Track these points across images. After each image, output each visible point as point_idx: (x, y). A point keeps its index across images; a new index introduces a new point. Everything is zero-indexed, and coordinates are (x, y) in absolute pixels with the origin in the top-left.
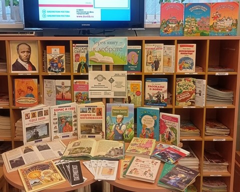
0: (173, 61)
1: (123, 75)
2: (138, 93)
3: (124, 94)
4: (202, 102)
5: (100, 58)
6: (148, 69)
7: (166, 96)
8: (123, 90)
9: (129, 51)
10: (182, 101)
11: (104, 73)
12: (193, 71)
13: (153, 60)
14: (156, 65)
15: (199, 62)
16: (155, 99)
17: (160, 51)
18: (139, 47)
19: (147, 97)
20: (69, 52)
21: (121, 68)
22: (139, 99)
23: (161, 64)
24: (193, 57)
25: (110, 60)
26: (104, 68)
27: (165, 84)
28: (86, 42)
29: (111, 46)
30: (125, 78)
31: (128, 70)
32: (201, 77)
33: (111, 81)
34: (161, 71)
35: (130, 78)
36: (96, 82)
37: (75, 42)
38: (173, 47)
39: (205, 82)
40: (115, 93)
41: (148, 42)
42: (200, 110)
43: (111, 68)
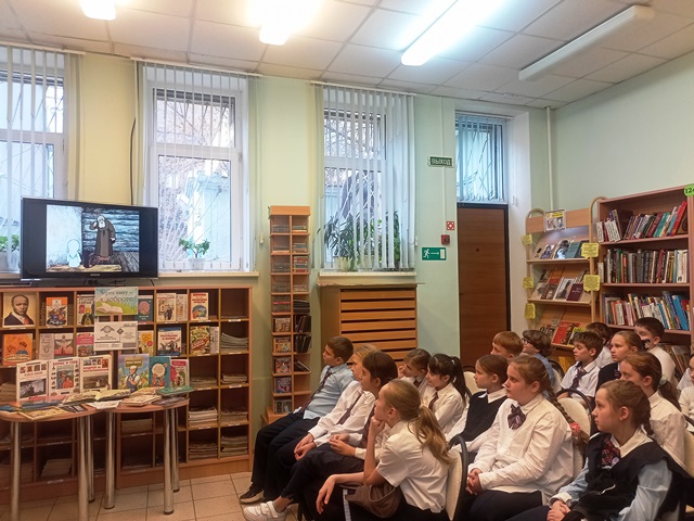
0: (185, 309)
1: (133, 325)
2: (149, 344)
3: (134, 344)
4: (216, 350)
5: (107, 308)
6: (160, 319)
7: (179, 345)
8: (133, 340)
9: (140, 301)
10: (197, 349)
11: (112, 324)
12: (206, 319)
13: (166, 309)
14: (169, 314)
15: (213, 310)
16: (168, 348)
17: (173, 300)
18: (151, 297)
19: (160, 347)
20: (73, 303)
21: (132, 318)
22: (151, 349)
23: (174, 312)
24: (206, 305)
25: (119, 310)
26: (112, 318)
27: (178, 333)
28: (93, 292)
29: (120, 296)
30: (135, 329)
31: (139, 320)
32: (216, 324)
33: (120, 332)
34: (173, 320)
35: (141, 328)
36: (103, 334)
37: (79, 293)
38: (186, 296)
39: (218, 329)
40: (125, 345)
41: (159, 291)
42: (216, 357)
43: (120, 318)
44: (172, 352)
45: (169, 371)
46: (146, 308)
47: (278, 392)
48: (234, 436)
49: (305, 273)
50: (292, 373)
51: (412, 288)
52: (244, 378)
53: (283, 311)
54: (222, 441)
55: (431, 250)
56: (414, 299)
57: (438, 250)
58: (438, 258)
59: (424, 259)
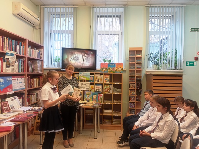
0: (103, 79)
1: (88, 83)
2: (93, 89)
3: (89, 89)
4: (111, 92)
5: (82, 78)
6: (96, 82)
7: (101, 90)
8: (88, 88)
9: (90, 76)
10: (106, 91)
12: (109, 83)
13: (97, 79)
14: (98, 81)
15: (111, 80)
16: (98, 91)
17: (99, 77)
18: (93, 75)
19: (96, 90)
21: (88, 81)
22: (93, 90)
23: (100, 80)
24: (109, 78)
25: (85, 79)
26: (83, 81)
27: (101, 86)
28: (78, 73)
29: (85, 75)
31: (90, 82)
32: (112, 84)
33: (85, 85)
35: (90, 84)
36: (81, 85)
37: (75, 73)
38: (103, 75)
39: (112, 86)
40: (86, 89)
41: (96, 74)
42: (111, 94)
43: (85, 81)
44: (99, 92)
45: (98, 97)
46: (92, 78)
47: (131, 107)
48: (117, 119)
49: (140, 69)
50: (135, 101)
51: (181, 76)
52: (120, 102)
53: (133, 82)
54: (113, 120)
55: (190, 62)
56: (181, 80)
57: (193, 62)
58: (193, 65)
59: (187, 66)
